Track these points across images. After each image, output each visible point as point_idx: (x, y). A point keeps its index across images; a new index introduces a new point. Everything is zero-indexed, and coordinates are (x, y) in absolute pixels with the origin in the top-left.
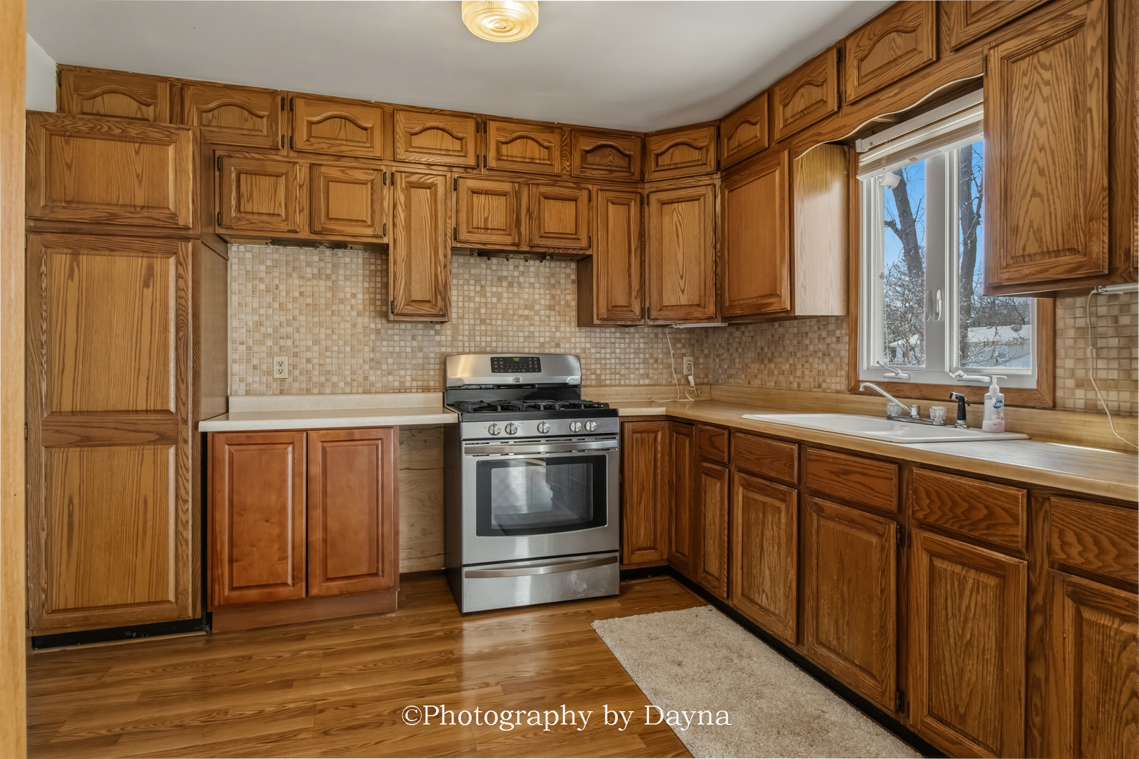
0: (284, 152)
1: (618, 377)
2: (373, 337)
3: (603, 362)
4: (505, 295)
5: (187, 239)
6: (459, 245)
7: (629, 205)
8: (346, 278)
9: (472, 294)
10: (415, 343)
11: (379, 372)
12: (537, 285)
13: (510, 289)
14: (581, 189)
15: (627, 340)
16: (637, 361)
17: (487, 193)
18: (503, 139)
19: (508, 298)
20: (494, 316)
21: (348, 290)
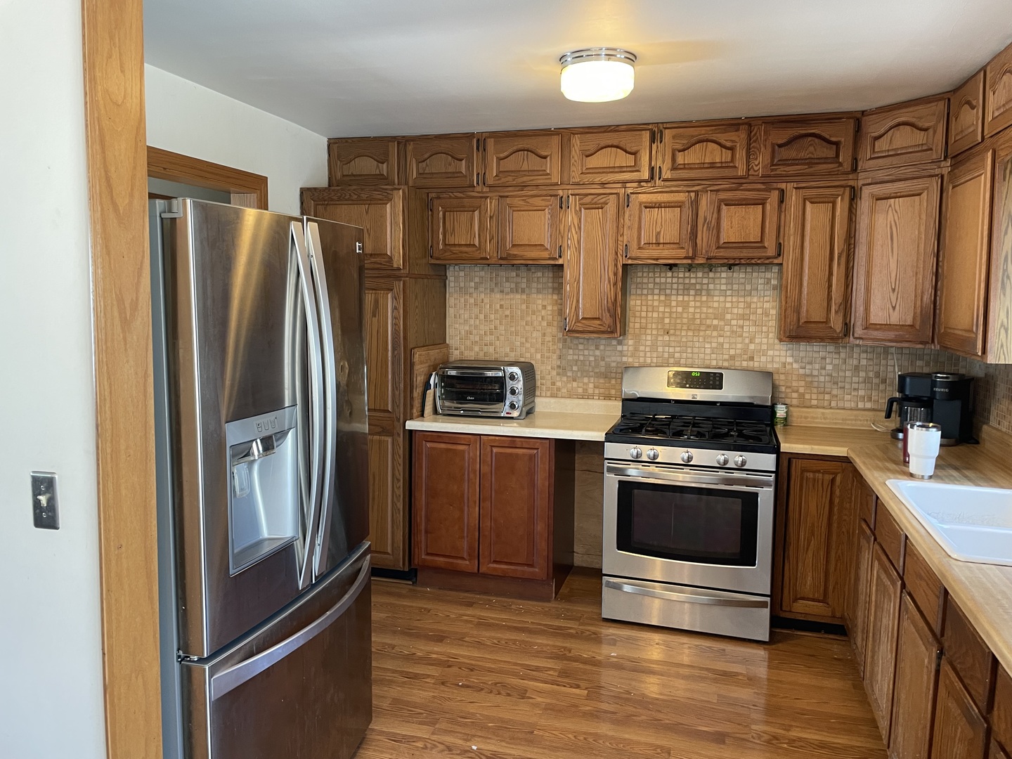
0: (478, 189)
1: (827, 397)
3: (809, 379)
4: (692, 304)
6: (629, 262)
7: (833, 203)
8: (538, 291)
9: (656, 303)
10: (597, 353)
11: (565, 378)
13: (698, 298)
14: (769, 190)
16: (856, 379)
18: (679, 147)
19: (695, 307)
20: (679, 326)
21: (539, 302)
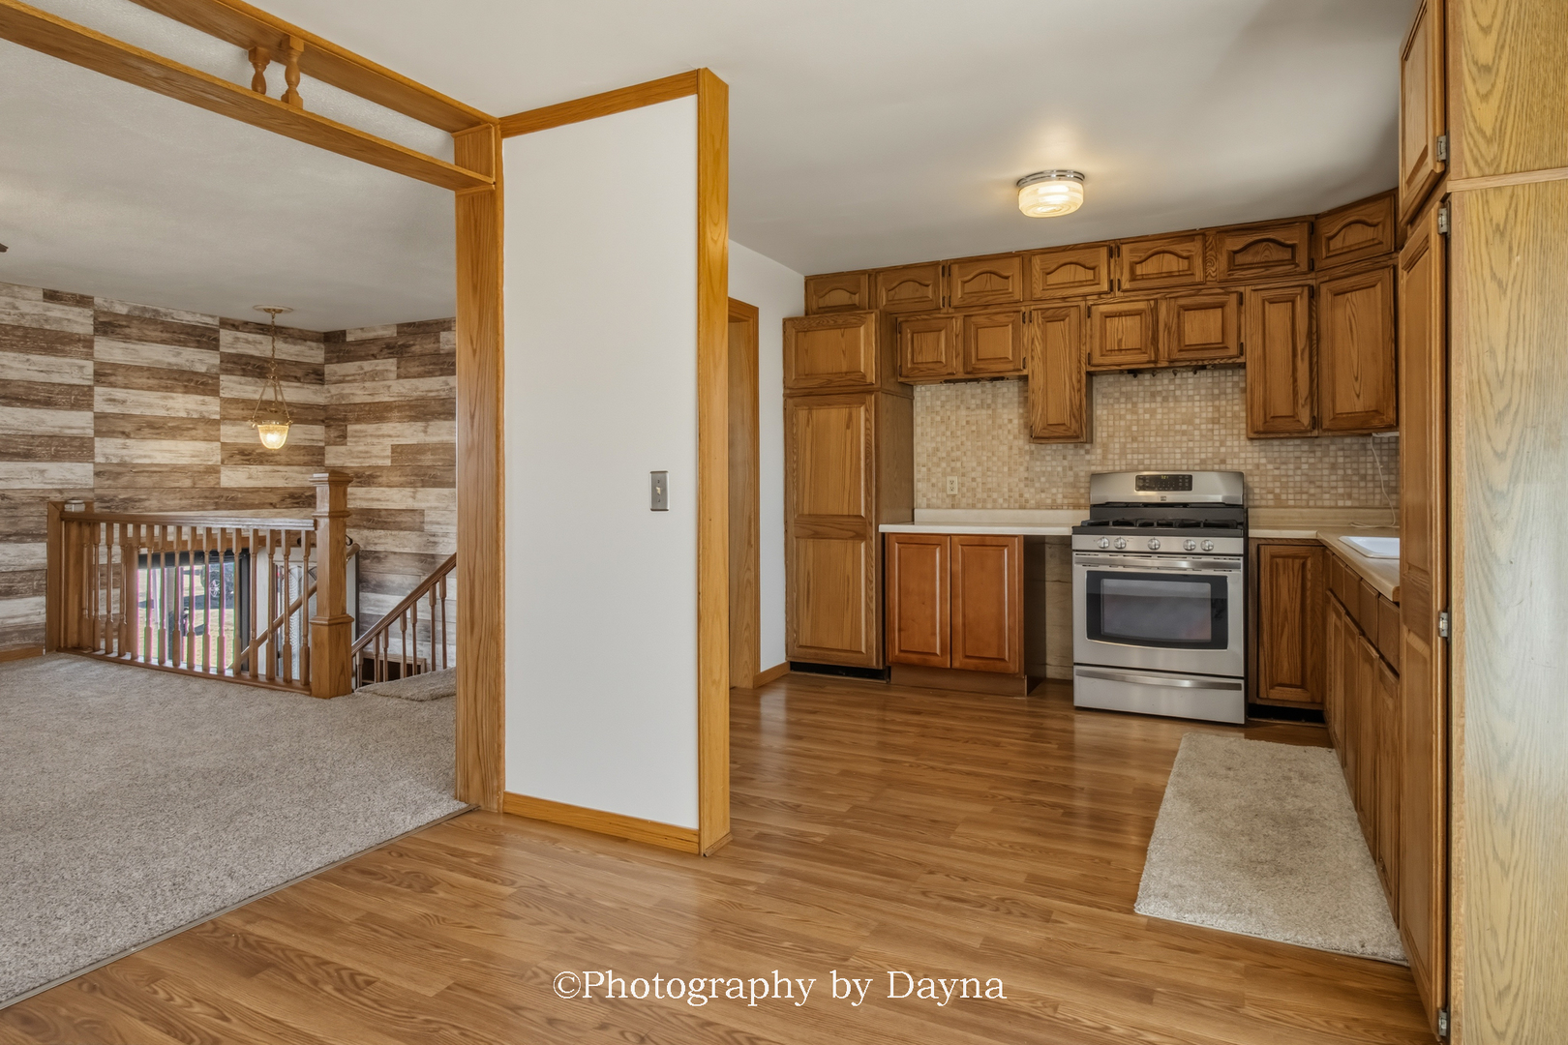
0: (944, 310)
1: (1305, 497)
2: (1027, 458)
3: (1284, 479)
4: (1160, 410)
5: (870, 392)
6: (1093, 369)
7: (1293, 302)
8: (1004, 406)
9: (1123, 412)
10: (1066, 463)
11: (1032, 490)
12: (1197, 398)
13: (1165, 404)
14: (1228, 293)
15: (1319, 454)
16: (1334, 478)
17: (1119, 315)
18: (1137, 259)
19: (1163, 414)
20: (1147, 433)
21: (1005, 416)
